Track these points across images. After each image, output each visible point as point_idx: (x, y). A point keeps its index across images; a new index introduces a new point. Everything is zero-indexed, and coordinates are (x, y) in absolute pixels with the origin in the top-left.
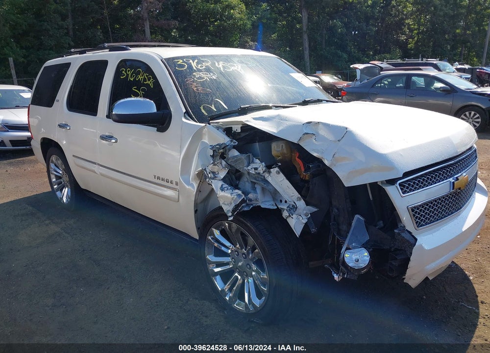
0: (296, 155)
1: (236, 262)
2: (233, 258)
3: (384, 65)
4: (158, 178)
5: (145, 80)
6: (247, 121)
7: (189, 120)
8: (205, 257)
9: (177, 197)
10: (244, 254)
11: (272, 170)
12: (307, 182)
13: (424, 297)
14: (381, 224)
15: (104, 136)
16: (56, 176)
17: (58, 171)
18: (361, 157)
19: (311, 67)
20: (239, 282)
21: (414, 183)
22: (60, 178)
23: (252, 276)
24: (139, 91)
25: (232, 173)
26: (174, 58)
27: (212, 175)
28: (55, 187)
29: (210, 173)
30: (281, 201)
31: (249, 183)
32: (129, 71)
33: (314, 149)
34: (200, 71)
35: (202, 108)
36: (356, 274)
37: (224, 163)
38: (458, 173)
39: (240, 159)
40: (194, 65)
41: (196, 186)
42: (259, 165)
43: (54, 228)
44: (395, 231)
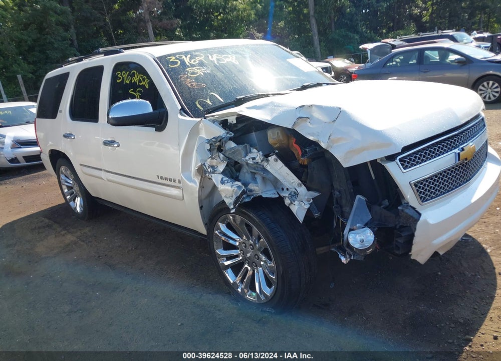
0: (293, 140)
1: (244, 253)
2: (241, 250)
3: (397, 42)
4: (162, 178)
5: (140, 81)
6: (241, 111)
7: (185, 116)
8: (214, 251)
9: (182, 195)
10: (251, 245)
11: (270, 158)
12: (306, 167)
13: (439, 273)
14: (386, 202)
15: (107, 142)
16: (67, 186)
17: (69, 181)
18: (357, 136)
19: (321, 53)
20: (250, 273)
21: (416, 157)
22: (72, 188)
23: (261, 266)
24: (136, 93)
25: (231, 165)
26: (166, 56)
27: (211, 169)
28: (68, 197)
29: (209, 167)
30: (283, 189)
31: (249, 174)
32: (124, 74)
33: (309, 132)
34: (193, 66)
35: (197, 103)
36: (362, 254)
37: (221, 156)
38: (464, 143)
39: (237, 150)
40: (187, 60)
41: (198, 182)
42: (256, 155)
43: (70, 238)
44: (399, 208)
